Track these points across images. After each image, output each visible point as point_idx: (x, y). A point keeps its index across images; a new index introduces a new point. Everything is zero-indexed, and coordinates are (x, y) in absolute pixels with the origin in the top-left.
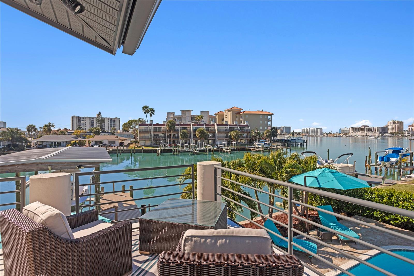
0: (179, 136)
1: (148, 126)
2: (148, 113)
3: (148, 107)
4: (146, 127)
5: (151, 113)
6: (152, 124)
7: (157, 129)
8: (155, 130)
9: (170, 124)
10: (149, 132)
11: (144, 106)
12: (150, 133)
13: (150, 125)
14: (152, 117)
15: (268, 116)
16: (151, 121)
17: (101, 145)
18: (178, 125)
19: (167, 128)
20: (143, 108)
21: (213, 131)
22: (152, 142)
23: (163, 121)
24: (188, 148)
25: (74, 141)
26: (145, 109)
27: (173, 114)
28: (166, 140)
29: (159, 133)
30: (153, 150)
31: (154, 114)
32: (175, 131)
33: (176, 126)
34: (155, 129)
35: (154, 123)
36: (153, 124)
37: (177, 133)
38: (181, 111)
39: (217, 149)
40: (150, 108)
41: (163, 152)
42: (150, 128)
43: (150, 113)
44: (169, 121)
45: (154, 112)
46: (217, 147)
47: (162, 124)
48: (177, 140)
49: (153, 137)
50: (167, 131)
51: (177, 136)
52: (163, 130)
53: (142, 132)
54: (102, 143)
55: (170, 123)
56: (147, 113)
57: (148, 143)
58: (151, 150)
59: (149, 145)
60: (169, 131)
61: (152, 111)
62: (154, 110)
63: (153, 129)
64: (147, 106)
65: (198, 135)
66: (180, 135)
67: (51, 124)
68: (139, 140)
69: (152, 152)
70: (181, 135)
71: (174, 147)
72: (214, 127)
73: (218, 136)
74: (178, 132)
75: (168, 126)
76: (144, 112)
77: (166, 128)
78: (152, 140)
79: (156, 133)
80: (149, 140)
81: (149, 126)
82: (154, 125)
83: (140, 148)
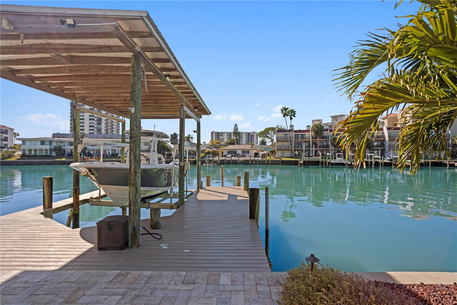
0: (329, 145)
1: (287, 132)
2: (288, 116)
3: (287, 109)
4: (285, 134)
5: (292, 115)
6: (292, 130)
7: (300, 136)
8: (296, 137)
9: (316, 129)
10: (289, 140)
11: (283, 108)
12: (291, 141)
13: (290, 131)
14: (292, 120)
16: (291, 126)
17: (233, 155)
18: (327, 130)
19: (313, 134)
20: (281, 110)
21: (381, 138)
22: (292, 153)
23: (307, 126)
24: (342, 159)
25: (208, 151)
26: (284, 111)
27: (320, 121)
28: (311, 150)
29: (301, 141)
30: (294, 161)
31: (295, 116)
32: (323, 137)
33: (324, 132)
34: (297, 135)
35: (295, 129)
36: (294, 131)
37: (326, 141)
38: (331, 117)
39: (389, 161)
40: (290, 109)
41: (306, 164)
42: (291, 135)
43: (290, 116)
44: (314, 125)
45: (295, 114)
46: (389, 159)
47: (306, 129)
48: (326, 150)
49: (294, 147)
50: (313, 138)
51: (326, 145)
52: (307, 137)
53: (280, 140)
54: (235, 153)
55: (317, 127)
56: (286, 116)
57: (288, 153)
58: (291, 161)
59: (289, 156)
60: (315, 138)
61: (293, 113)
62: (295, 112)
63: (294, 136)
64: (286, 107)
65: (356, 143)
66: (329, 143)
67: (190, 136)
68: (277, 150)
69: (293, 164)
70: (332, 143)
71: (322, 158)
72: (382, 132)
73: (389, 144)
74: (328, 139)
75: (314, 131)
76: (283, 115)
77: (311, 134)
78: (292, 150)
79: (297, 141)
80: (289, 150)
81: (289, 133)
82: (296, 131)
83: (278, 159)
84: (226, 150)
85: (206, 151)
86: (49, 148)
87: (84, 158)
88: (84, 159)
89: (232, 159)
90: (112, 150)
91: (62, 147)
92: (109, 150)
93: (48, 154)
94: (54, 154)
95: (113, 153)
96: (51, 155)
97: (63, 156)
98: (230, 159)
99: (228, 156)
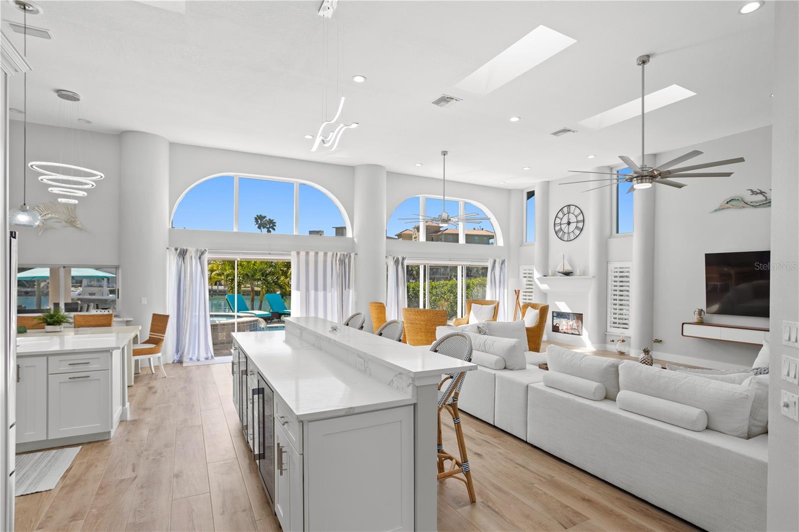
2: (264, 227)
3: (265, 217)
5: (270, 227)
11: (257, 216)
15: (490, 239)
20: (255, 218)
26: (259, 221)
27: (320, 234)
31: (274, 229)
38: (335, 229)
40: (267, 218)
43: (268, 228)
45: (275, 226)
56: (262, 228)
61: (271, 225)
62: (275, 223)
64: (263, 215)
76: (257, 225)
83: (249, 289)
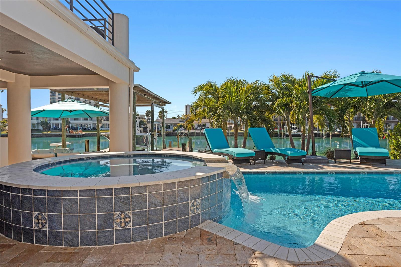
17: (203, 128)
71: (280, 130)
84: (197, 124)
85: (178, 125)
86: (37, 123)
87: (69, 131)
88: (69, 133)
89: (202, 132)
90: (93, 124)
91: (48, 122)
92: (90, 124)
93: (36, 128)
94: (41, 128)
95: (94, 126)
96: (38, 129)
97: (49, 130)
98: (199, 131)
99: (198, 129)
